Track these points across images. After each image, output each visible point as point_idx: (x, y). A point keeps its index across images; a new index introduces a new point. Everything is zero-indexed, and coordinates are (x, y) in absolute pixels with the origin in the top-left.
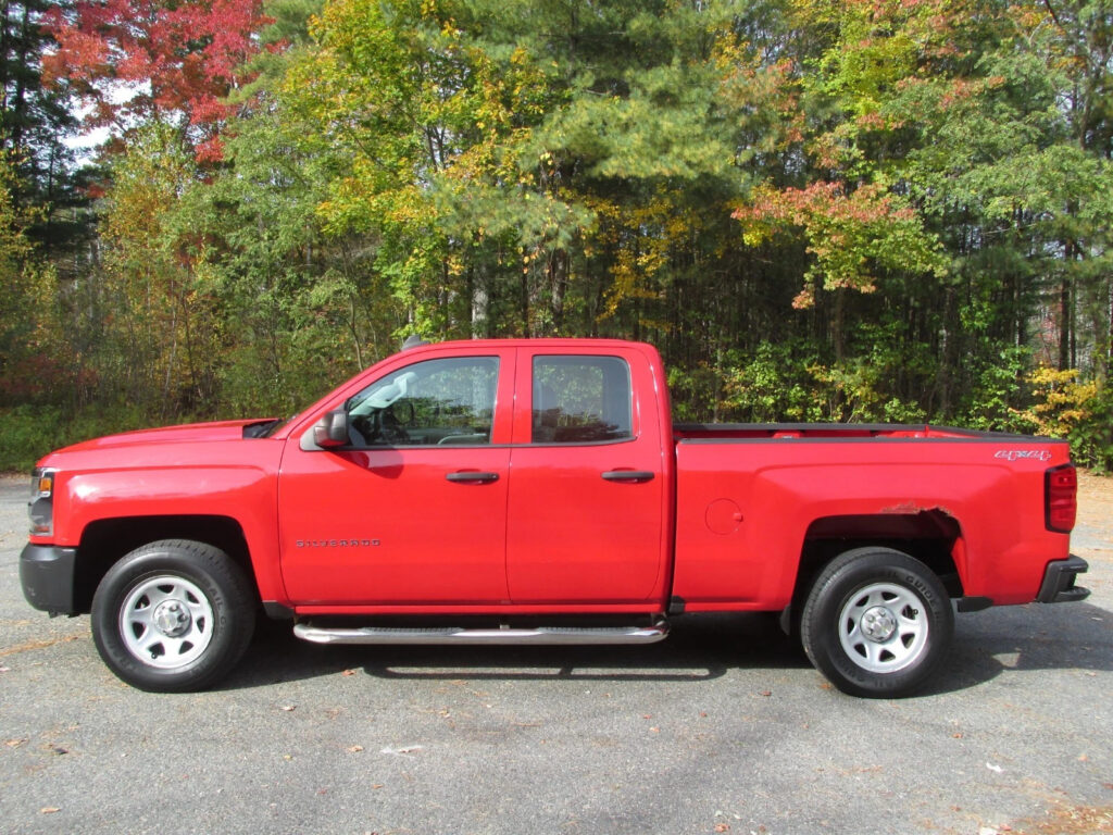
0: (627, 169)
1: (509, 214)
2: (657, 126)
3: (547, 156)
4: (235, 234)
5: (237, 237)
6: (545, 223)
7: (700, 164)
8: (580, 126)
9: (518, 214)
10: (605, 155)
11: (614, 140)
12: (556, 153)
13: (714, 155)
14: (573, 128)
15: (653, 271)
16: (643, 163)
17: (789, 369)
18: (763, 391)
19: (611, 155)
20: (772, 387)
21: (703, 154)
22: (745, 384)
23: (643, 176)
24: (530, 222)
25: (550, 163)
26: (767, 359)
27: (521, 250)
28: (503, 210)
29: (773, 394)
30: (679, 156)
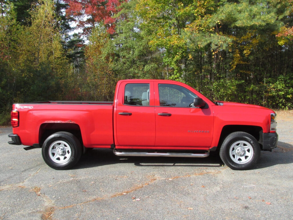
0: (244, 24)
1: (206, 41)
2: (251, 10)
3: (219, 21)
4: (122, 53)
5: (123, 54)
6: (219, 42)
7: (266, 21)
8: (228, 12)
9: (209, 40)
10: (235, 20)
11: (238, 16)
12: (222, 20)
13: (271, 18)
14: (226, 13)
15: (247, 55)
16: (248, 22)
17: (288, 83)
18: (280, 90)
19: (237, 20)
20: (283, 89)
21: (268, 17)
22: (274, 88)
23: (249, 25)
24: (214, 42)
25: (219, 23)
26: (282, 80)
27: (212, 51)
28: (205, 39)
29: (283, 91)
30: (260, 18)
